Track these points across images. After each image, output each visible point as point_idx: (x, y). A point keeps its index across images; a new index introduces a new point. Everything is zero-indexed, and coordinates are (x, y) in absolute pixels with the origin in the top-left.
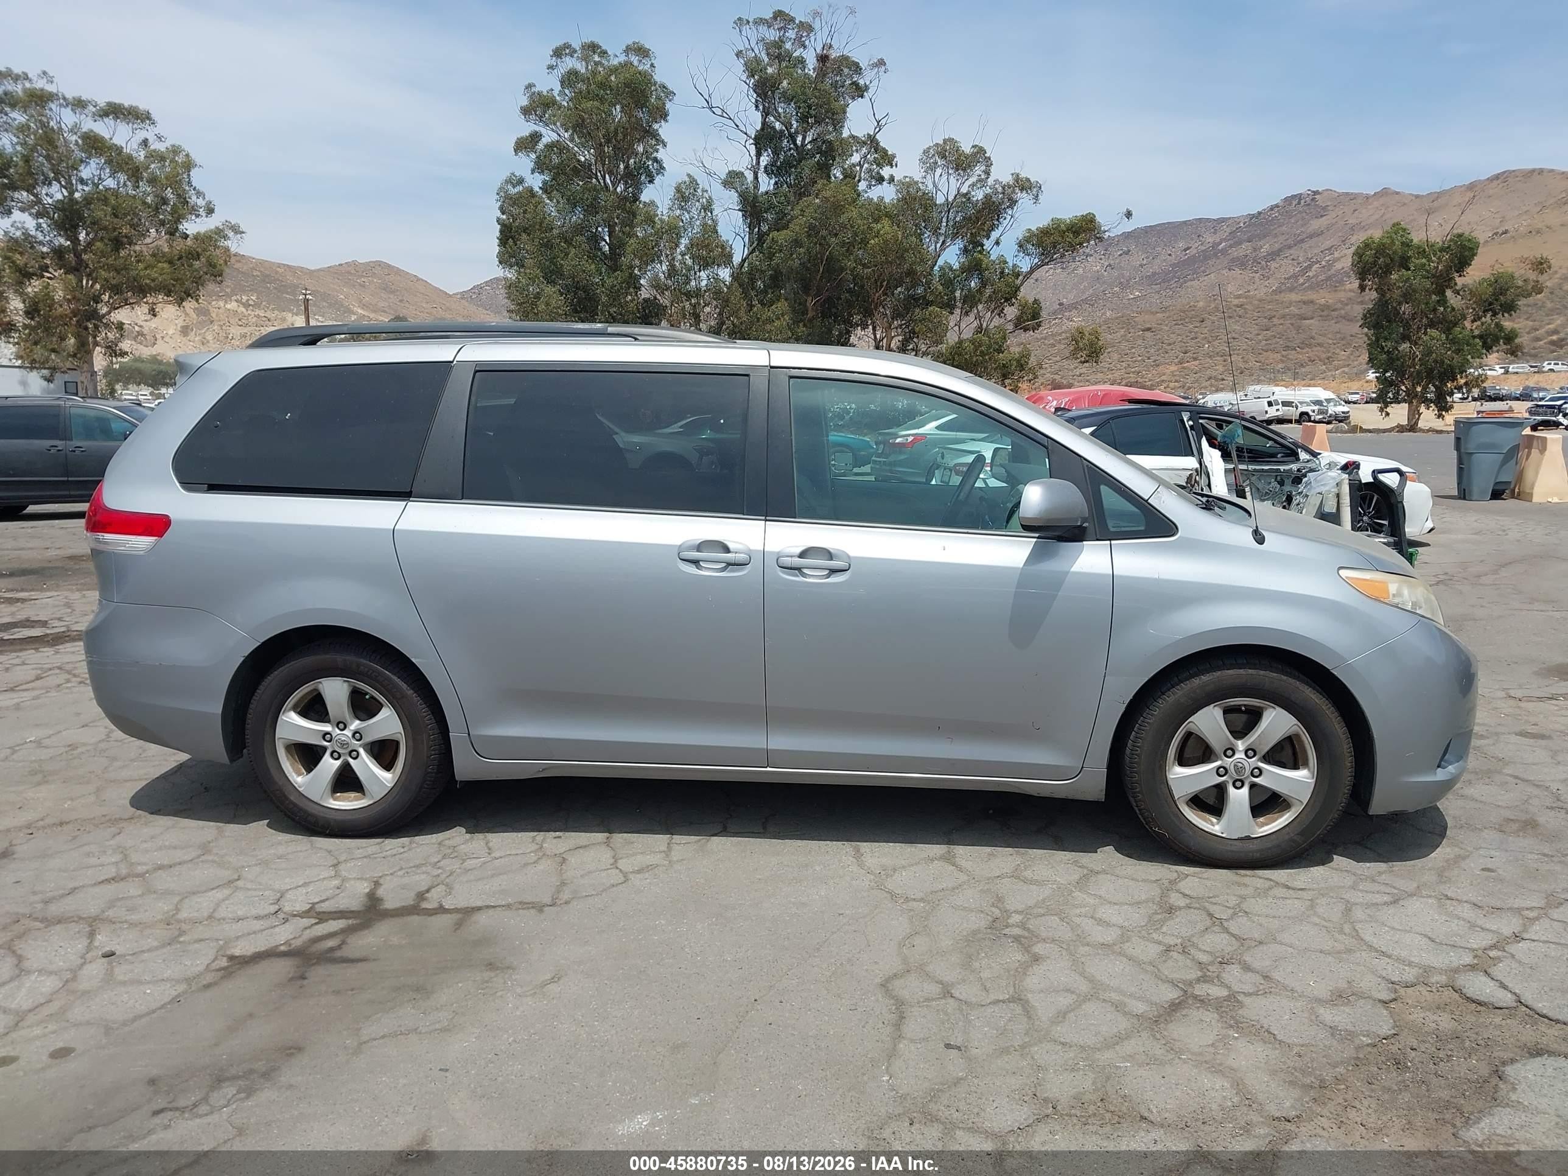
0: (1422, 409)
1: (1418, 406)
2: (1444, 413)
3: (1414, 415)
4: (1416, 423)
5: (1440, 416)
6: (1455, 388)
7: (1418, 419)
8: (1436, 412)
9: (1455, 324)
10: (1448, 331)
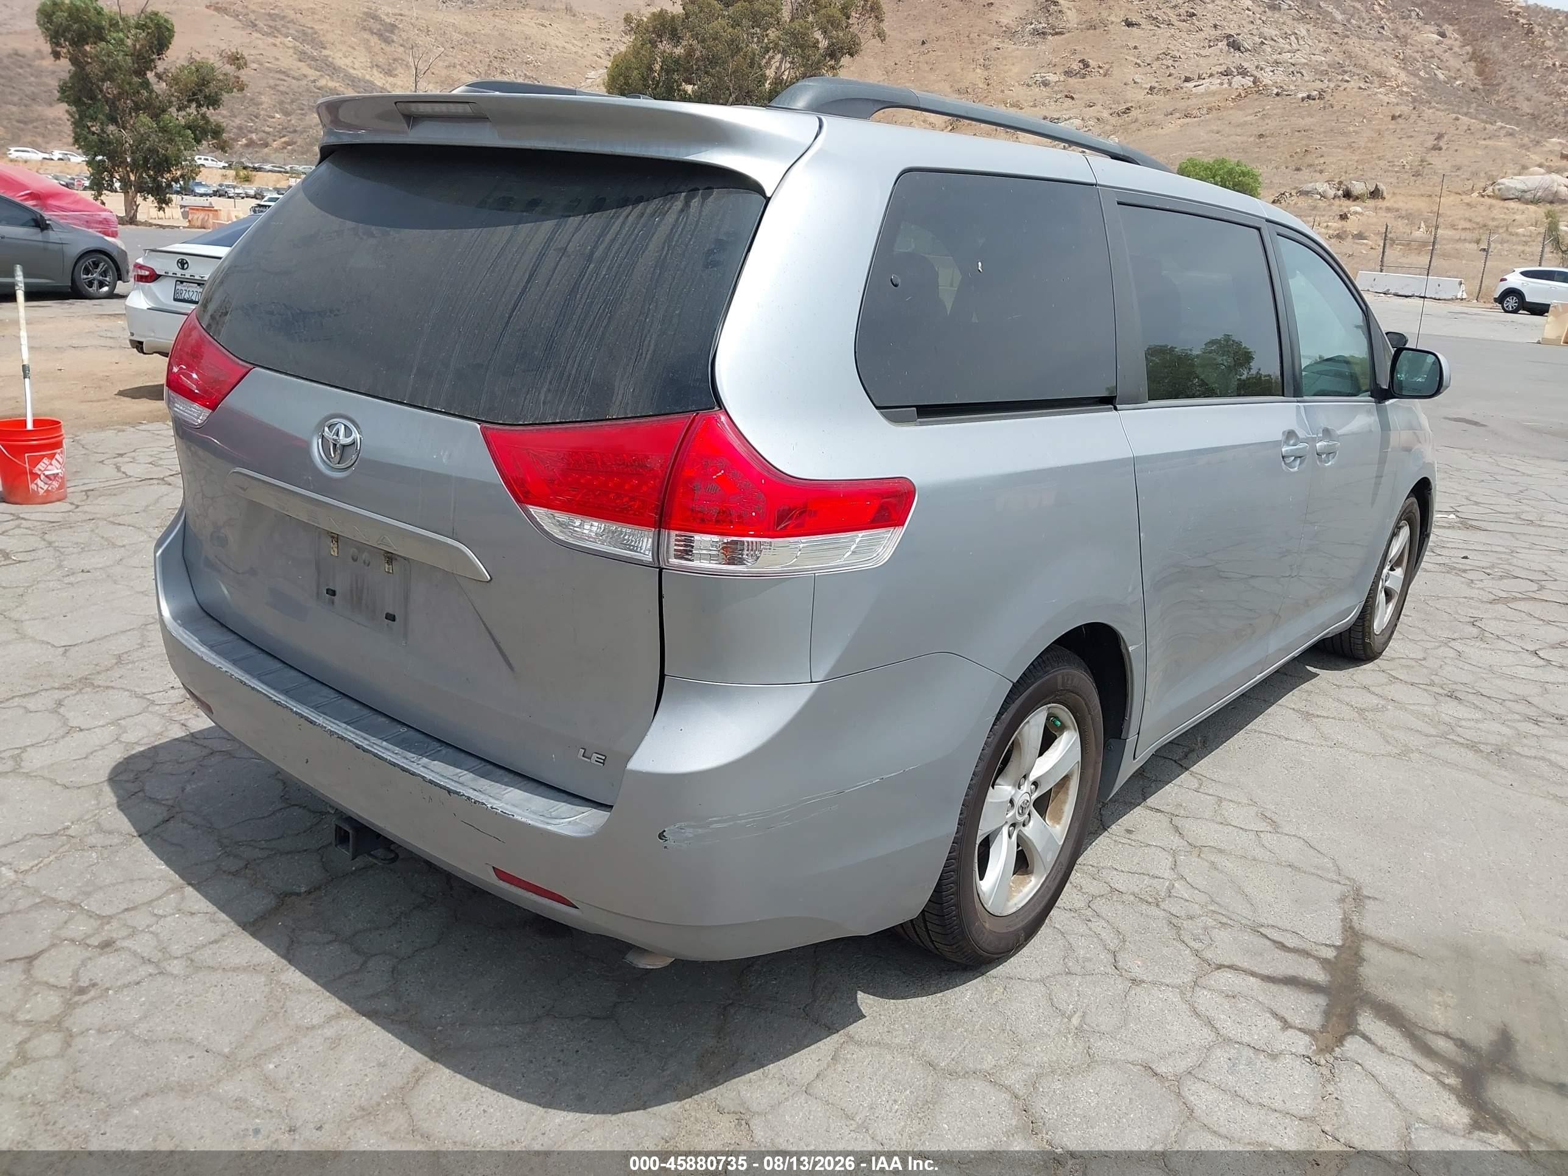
0: (139, 199)
1: (134, 197)
2: (164, 205)
3: (131, 206)
4: (135, 215)
5: (160, 209)
6: (172, 180)
7: (136, 211)
8: (156, 205)
9: (164, 111)
10: (155, 117)
